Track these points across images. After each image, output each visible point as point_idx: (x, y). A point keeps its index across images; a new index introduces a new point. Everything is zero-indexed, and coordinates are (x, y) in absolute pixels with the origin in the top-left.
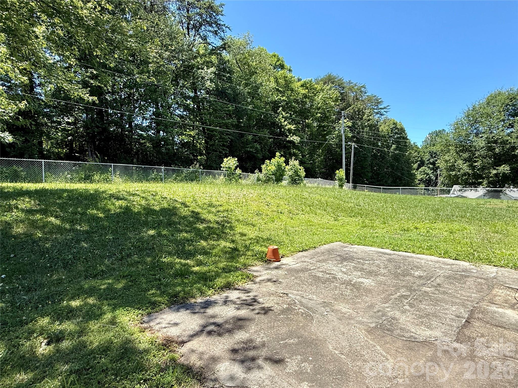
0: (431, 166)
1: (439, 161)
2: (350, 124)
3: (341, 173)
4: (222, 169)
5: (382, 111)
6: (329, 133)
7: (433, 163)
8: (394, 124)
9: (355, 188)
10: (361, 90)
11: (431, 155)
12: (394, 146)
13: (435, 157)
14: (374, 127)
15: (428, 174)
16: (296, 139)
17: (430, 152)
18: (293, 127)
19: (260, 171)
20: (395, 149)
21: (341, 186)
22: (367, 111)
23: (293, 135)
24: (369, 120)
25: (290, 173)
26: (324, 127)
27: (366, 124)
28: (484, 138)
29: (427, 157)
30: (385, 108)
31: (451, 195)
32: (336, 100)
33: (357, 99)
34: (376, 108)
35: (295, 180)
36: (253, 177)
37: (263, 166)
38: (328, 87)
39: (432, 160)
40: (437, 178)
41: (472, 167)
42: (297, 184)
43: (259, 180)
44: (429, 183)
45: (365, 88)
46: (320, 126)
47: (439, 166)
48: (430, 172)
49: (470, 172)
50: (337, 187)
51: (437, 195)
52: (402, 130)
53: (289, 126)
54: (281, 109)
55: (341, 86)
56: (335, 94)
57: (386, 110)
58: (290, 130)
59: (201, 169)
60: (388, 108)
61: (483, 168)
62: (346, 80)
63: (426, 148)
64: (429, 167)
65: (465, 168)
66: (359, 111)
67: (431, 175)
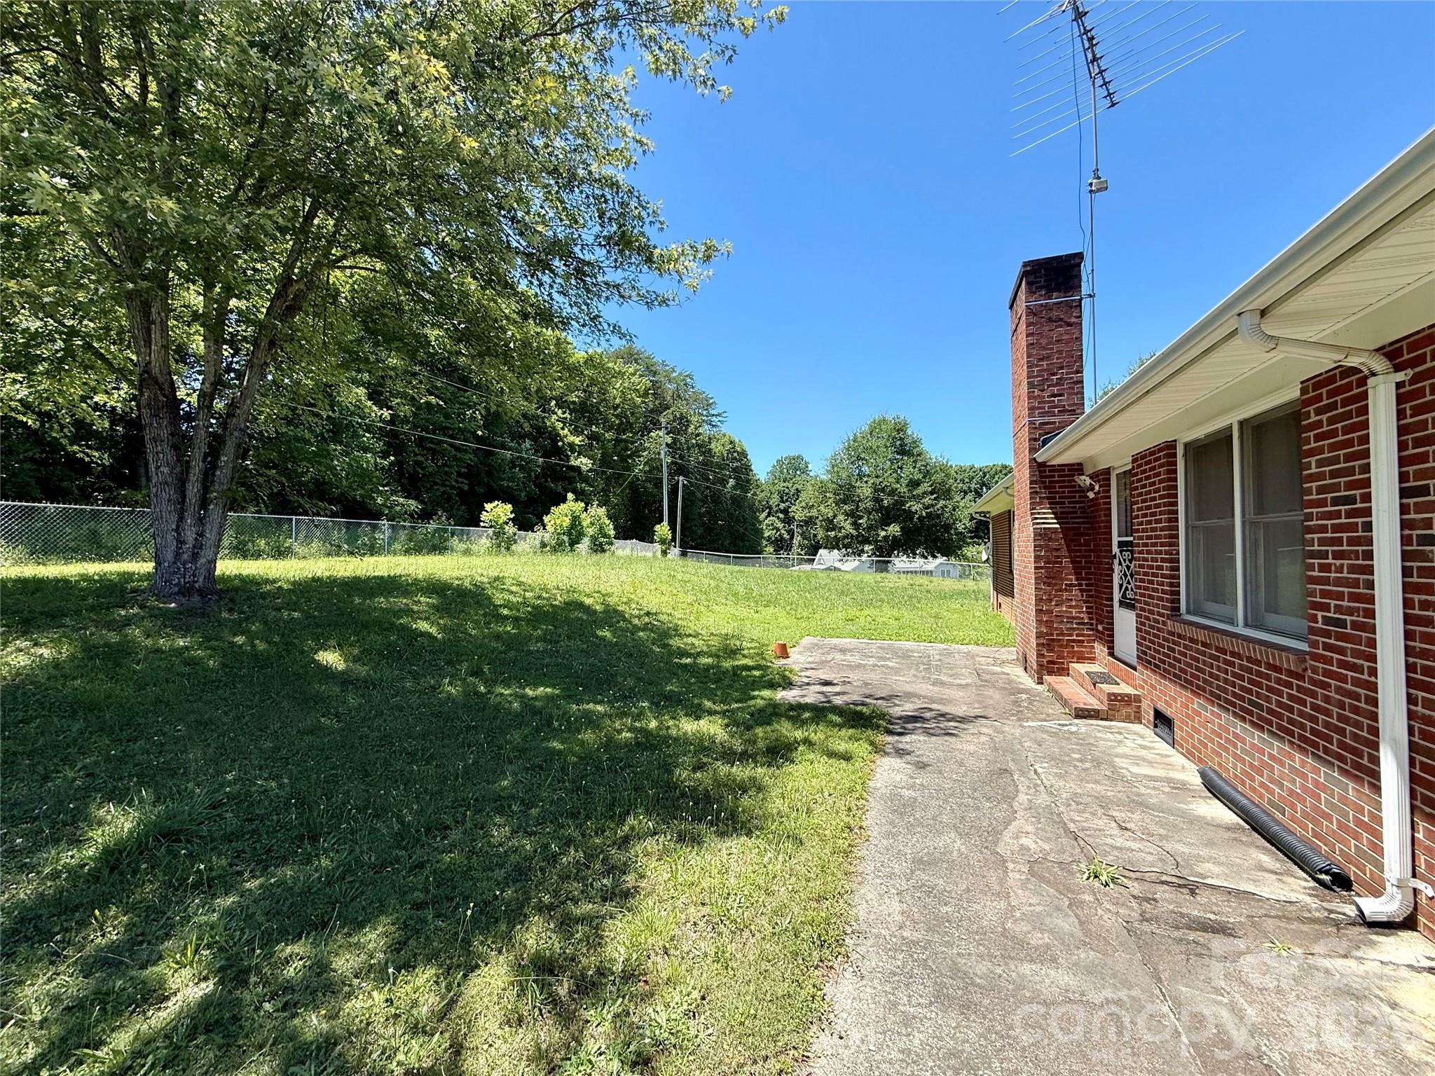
0: (781, 516)
1: (793, 508)
2: (669, 440)
3: (663, 529)
4: (482, 524)
5: (714, 418)
6: (636, 453)
7: (785, 511)
8: (731, 443)
9: (684, 554)
10: (685, 382)
11: (782, 498)
12: (732, 482)
13: (787, 501)
14: (704, 448)
15: (778, 530)
16: (584, 463)
17: (779, 492)
18: (577, 440)
19: (544, 526)
20: (734, 488)
21: (664, 553)
22: (694, 419)
23: (579, 455)
24: (698, 435)
25: (591, 531)
26: (625, 441)
27: (694, 441)
28: (870, 484)
29: (774, 501)
30: (719, 415)
31: (815, 565)
32: (646, 394)
33: (679, 396)
34: (705, 413)
35: (601, 544)
36: (533, 538)
37: (546, 519)
38: (631, 370)
39: (782, 506)
40: (792, 538)
41: (856, 525)
42: (604, 551)
43: (544, 545)
44: (781, 545)
45: (692, 379)
46: (618, 441)
47: (794, 517)
48: (780, 525)
49: (854, 533)
50: (659, 554)
51: (793, 566)
52: (743, 454)
53: (571, 438)
54: (553, 403)
55: (650, 370)
56: (646, 382)
57: (721, 419)
58: (571, 445)
59: (450, 525)
60: (724, 415)
61: (870, 528)
62: (658, 359)
63: (774, 484)
64: (778, 518)
65: (848, 527)
66: (682, 417)
67: (783, 532)
